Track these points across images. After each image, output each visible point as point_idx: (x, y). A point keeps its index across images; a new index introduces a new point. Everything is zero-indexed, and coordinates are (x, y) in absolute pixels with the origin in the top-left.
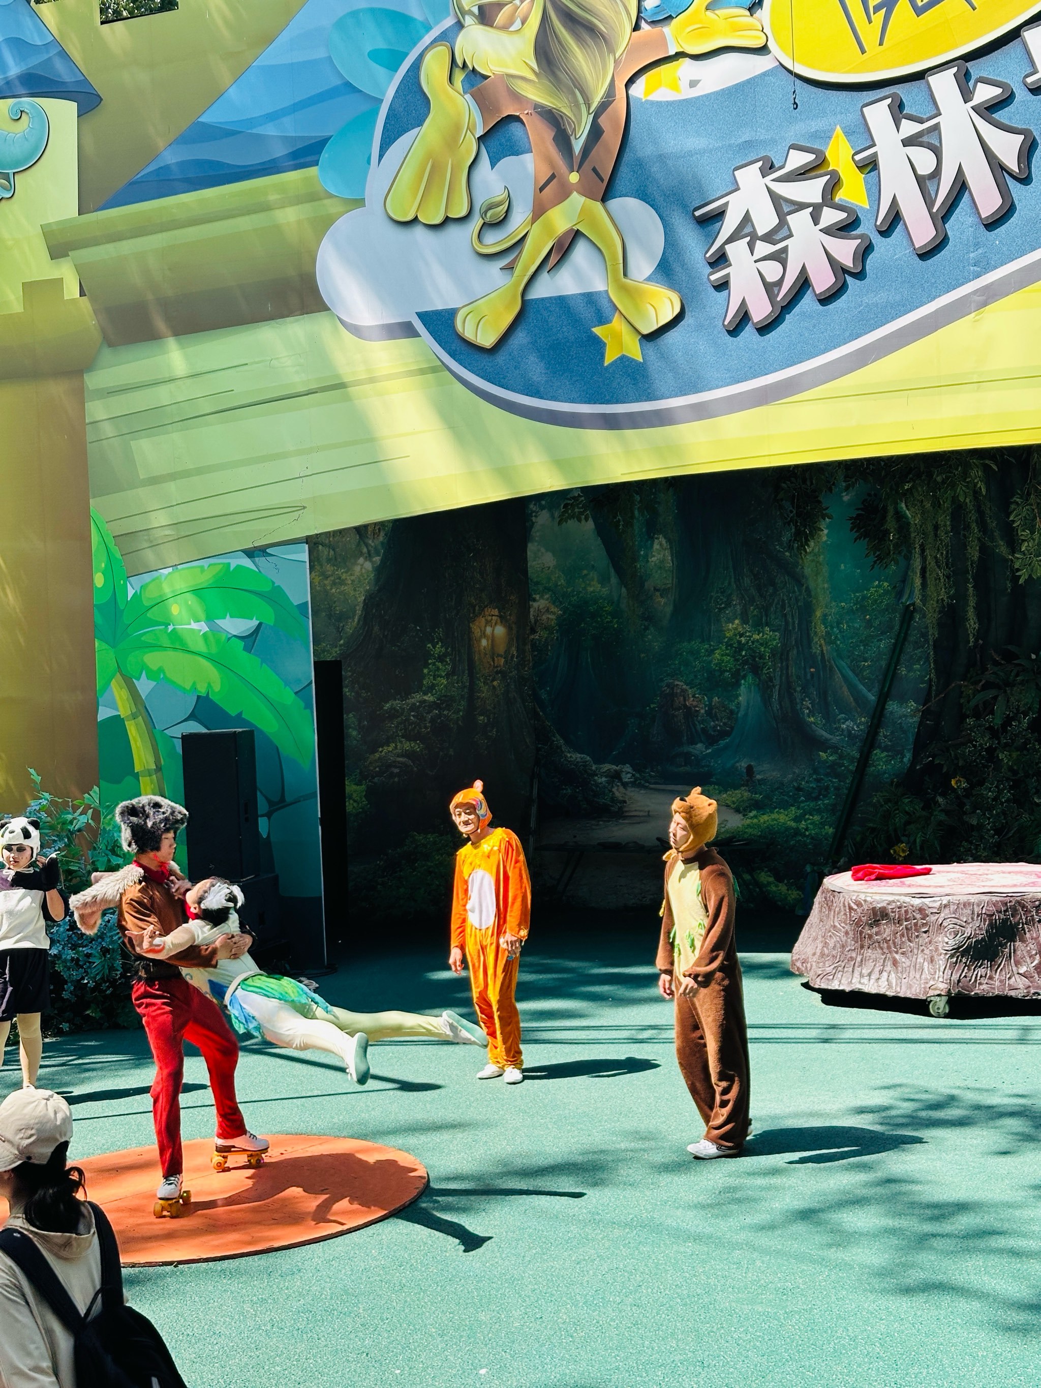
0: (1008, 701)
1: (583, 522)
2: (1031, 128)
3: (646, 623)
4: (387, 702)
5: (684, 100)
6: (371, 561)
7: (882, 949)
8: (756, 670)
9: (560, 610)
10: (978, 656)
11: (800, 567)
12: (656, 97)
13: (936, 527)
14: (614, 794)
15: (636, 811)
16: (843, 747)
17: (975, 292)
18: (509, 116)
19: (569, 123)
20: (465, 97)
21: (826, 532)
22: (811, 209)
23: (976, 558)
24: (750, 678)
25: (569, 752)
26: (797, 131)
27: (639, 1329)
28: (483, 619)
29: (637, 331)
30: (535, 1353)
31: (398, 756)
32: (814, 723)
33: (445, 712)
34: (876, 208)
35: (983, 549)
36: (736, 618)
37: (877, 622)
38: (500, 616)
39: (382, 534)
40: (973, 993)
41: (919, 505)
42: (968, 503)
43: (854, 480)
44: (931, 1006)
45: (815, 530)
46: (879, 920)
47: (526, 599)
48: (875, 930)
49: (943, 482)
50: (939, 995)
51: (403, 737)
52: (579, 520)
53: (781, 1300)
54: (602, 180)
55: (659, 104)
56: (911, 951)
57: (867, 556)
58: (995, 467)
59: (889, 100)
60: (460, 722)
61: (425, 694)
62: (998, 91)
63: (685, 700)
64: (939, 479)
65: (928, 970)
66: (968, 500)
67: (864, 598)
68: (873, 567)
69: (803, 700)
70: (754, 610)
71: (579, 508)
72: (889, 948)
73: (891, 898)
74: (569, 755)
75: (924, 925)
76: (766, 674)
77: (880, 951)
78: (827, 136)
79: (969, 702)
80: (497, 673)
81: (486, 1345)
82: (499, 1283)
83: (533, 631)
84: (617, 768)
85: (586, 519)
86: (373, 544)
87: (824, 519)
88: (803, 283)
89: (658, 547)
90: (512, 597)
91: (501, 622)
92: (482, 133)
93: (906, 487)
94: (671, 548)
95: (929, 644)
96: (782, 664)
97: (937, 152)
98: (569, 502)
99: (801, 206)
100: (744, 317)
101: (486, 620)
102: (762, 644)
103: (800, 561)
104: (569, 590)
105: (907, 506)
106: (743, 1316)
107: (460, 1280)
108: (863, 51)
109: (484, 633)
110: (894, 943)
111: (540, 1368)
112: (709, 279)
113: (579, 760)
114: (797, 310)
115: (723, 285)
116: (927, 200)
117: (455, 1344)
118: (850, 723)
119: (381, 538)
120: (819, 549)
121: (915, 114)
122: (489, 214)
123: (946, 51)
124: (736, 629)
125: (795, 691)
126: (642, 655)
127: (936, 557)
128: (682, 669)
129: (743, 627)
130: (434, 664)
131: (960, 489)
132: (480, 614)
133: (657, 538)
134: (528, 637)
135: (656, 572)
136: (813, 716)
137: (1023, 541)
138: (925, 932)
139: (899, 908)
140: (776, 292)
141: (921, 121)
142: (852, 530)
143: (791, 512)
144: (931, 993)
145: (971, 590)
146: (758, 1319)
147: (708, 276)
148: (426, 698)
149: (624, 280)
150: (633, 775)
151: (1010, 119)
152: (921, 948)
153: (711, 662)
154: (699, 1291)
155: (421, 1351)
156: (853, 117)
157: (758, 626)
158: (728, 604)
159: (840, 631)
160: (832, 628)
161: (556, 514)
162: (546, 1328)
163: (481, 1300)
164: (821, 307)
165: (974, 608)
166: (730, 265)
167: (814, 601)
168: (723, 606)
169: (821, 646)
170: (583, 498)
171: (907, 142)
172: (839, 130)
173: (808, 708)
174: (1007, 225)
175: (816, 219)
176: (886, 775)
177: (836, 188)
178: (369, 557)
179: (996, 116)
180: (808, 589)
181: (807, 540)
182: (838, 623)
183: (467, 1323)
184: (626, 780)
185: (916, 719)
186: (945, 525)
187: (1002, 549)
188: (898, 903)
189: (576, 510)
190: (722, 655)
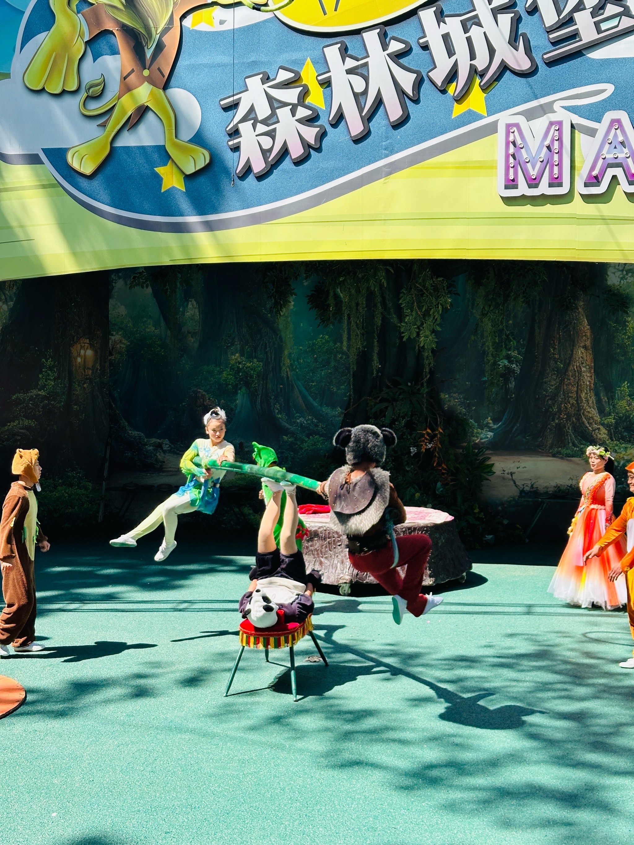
0: (394, 410)
1: (145, 288)
2: (421, 70)
3: (182, 353)
4: (14, 394)
5: (216, 32)
6: (7, 305)
7: (314, 555)
8: (247, 385)
9: (129, 342)
10: (378, 382)
11: (276, 324)
12: (198, 28)
13: (357, 305)
14: (157, 457)
15: (170, 467)
16: (297, 433)
17: (385, 166)
18: (106, 30)
19: (144, 38)
20: (78, 15)
21: (293, 303)
22: (291, 107)
23: (379, 324)
24: (244, 389)
25: (130, 430)
26: (284, 58)
27: (153, 786)
28: (79, 345)
29: (183, 172)
30: (88, 802)
31: (20, 429)
32: (281, 418)
33: (52, 402)
34: (329, 110)
35: (384, 319)
36: (237, 353)
37: (321, 359)
38: (90, 344)
39: (15, 288)
40: (365, 582)
41: (348, 290)
42: (377, 292)
43: (310, 273)
44: (340, 589)
45: (287, 302)
46: (313, 538)
47: (107, 334)
48: (310, 543)
49: (363, 278)
50: (345, 583)
51: (24, 417)
52: (143, 287)
53: (241, 766)
54: (164, 76)
55: (200, 33)
56: (331, 557)
57: (316, 319)
58: (392, 271)
59: (339, 45)
60: (61, 409)
61: (40, 390)
62: (403, 46)
63: (204, 401)
64: (360, 276)
65: (340, 568)
66: (376, 290)
67: (314, 344)
68: (319, 326)
69: (275, 404)
70: (248, 348)
71: (142, 279)
72: (318, 554)
73: (320, 525)
74: (130, 432)
75: (339, 541)
76: (253, 387)
77: (312, 556)
78: (302, 63)
79: (371, 409)
80: (87, 379)
81: (57, 798)
82: (68, 759)
83: (111, 354)
84: (160, 441)
85: (147, 287)
86: (8, 294)
87: (292, 296)
88: (285, 152)
89: (191, 306)
90: (98, 332)
91: (91, 348)
92: (88, 39)
93: (341, 280)
94: (199, 307)
95: (350, 374)
96: (263, 382)
97: (366, 79)
98: (136, 275)
99: (285, 104)
100: (248, 169)
101: (81, 346)
102: (252, 369)
103: (277, 320)
104: (135, 330)
105: (341, 291)
106: (218, 777)
107: (43, 758)
108: (325, 14)
109: (79, 354)
110: (321, 552)
111: (90, 811)
112: (228, 144)
113: (136, 435)
114: (280, 167)
115: (236, 149)
116: (359, 107)
117: (37, 798)
118: (302, 419)
119: (14, 291)
120: (288, 314)
121: (354, 55)
122: (91, 91)
123: (374, 19)
124: (236, 359)
125: (271, 398)
126: (179, 373)
127: (356, 322)
128: (203, 382)
129: (241, 358)
130: (46, 372)
131: (372, 283)
132: (77, 342)
133: (190, 301)
134: (108, 357)
135: (189, 322)
136: (280, 414)
137: (407, 316)
138: (339, 545)
139: (325, 531)
140: (268, 155)
141: (357, 60)
142: (308, 303)
143: (273, 290)
144: (341, 581)
145: (376, 343)
146: (227, 778)
147: (227, 142)
148: (40, 393)
149: (175, 140)
150: (170, 446)
151: (409, 63)
152: (337, 555)
153: (220, 378)
154: (192, 762)
155: (15, 802)
156: (317, 53)
157: (250, 358)
158: (233, 344)
159: (299, 364)
160: (294, 361)
161: (128, 282)
162: (95, 787)
163: (56, 770)
164: (295, 167)
165: (377, 354)
166: (241, 136)
167: (284, 345)
168: (229, 345)
169: (287, 372)
170: (145, 273)
171: (349, 72)
172: (309, 59)
173: (278, 409)
174: (405, 127)
175: (293, 113)
176: (322, 451)
177: (306, 95)
178: (6, 302)
179: (401, 61)
180: (281, 338)
181: (281, 308)
182: (298, 359)
183: (46, 785)
184: (166, 449)
185: (341, 418)
186: (362, 304)
187: (394, 319)
188: (325, 528)
189: (141, 281)
190: (228, 375)
